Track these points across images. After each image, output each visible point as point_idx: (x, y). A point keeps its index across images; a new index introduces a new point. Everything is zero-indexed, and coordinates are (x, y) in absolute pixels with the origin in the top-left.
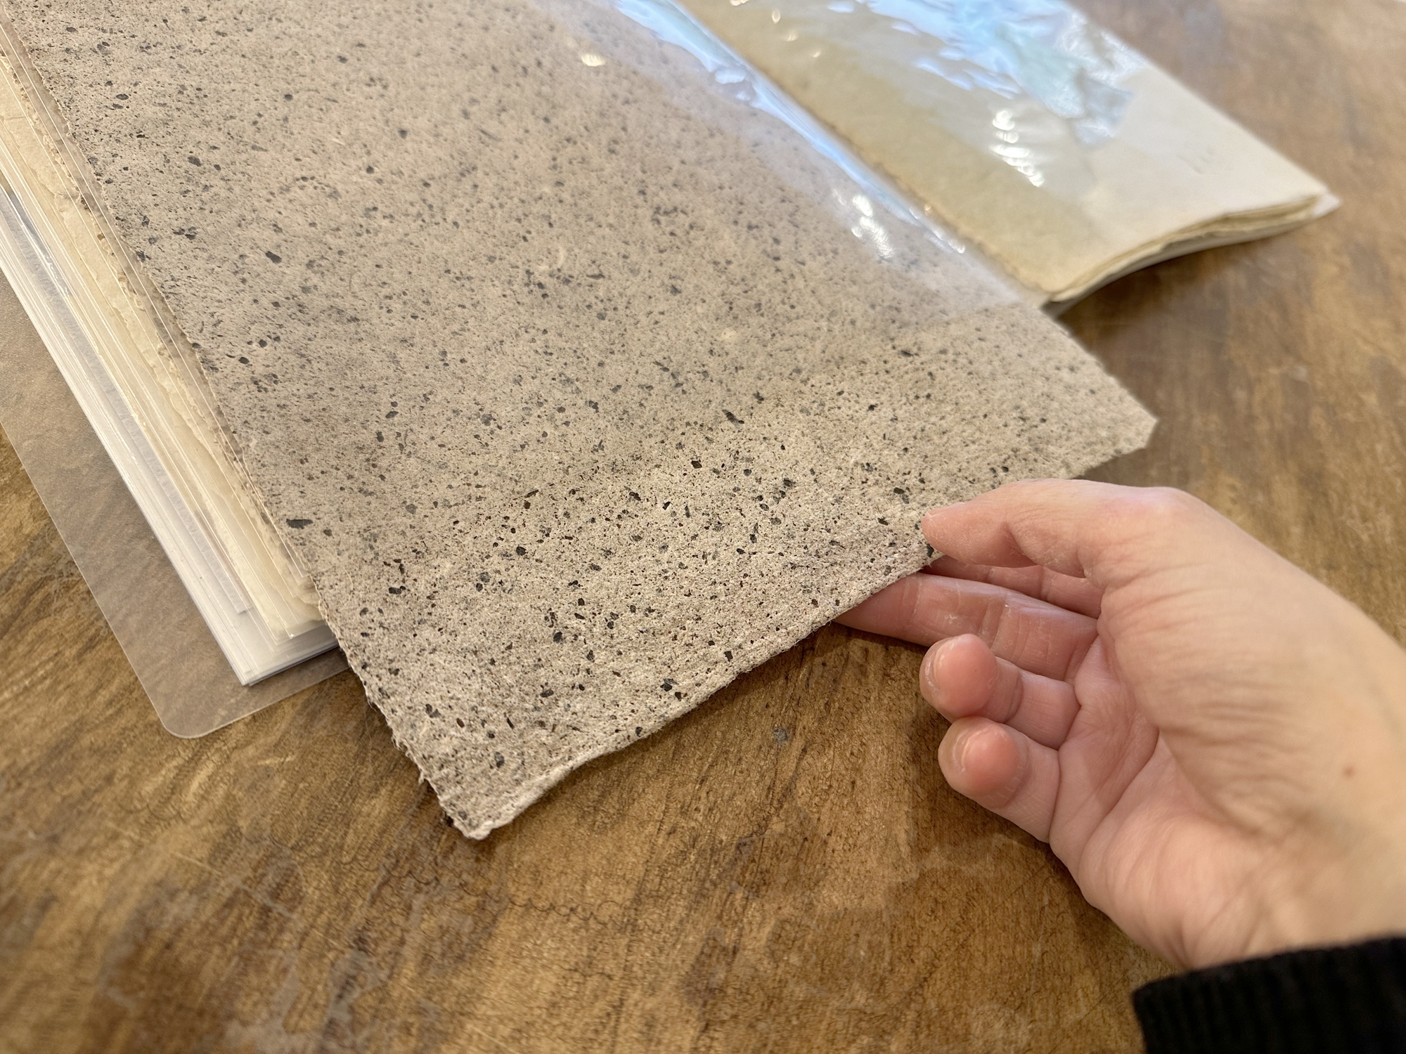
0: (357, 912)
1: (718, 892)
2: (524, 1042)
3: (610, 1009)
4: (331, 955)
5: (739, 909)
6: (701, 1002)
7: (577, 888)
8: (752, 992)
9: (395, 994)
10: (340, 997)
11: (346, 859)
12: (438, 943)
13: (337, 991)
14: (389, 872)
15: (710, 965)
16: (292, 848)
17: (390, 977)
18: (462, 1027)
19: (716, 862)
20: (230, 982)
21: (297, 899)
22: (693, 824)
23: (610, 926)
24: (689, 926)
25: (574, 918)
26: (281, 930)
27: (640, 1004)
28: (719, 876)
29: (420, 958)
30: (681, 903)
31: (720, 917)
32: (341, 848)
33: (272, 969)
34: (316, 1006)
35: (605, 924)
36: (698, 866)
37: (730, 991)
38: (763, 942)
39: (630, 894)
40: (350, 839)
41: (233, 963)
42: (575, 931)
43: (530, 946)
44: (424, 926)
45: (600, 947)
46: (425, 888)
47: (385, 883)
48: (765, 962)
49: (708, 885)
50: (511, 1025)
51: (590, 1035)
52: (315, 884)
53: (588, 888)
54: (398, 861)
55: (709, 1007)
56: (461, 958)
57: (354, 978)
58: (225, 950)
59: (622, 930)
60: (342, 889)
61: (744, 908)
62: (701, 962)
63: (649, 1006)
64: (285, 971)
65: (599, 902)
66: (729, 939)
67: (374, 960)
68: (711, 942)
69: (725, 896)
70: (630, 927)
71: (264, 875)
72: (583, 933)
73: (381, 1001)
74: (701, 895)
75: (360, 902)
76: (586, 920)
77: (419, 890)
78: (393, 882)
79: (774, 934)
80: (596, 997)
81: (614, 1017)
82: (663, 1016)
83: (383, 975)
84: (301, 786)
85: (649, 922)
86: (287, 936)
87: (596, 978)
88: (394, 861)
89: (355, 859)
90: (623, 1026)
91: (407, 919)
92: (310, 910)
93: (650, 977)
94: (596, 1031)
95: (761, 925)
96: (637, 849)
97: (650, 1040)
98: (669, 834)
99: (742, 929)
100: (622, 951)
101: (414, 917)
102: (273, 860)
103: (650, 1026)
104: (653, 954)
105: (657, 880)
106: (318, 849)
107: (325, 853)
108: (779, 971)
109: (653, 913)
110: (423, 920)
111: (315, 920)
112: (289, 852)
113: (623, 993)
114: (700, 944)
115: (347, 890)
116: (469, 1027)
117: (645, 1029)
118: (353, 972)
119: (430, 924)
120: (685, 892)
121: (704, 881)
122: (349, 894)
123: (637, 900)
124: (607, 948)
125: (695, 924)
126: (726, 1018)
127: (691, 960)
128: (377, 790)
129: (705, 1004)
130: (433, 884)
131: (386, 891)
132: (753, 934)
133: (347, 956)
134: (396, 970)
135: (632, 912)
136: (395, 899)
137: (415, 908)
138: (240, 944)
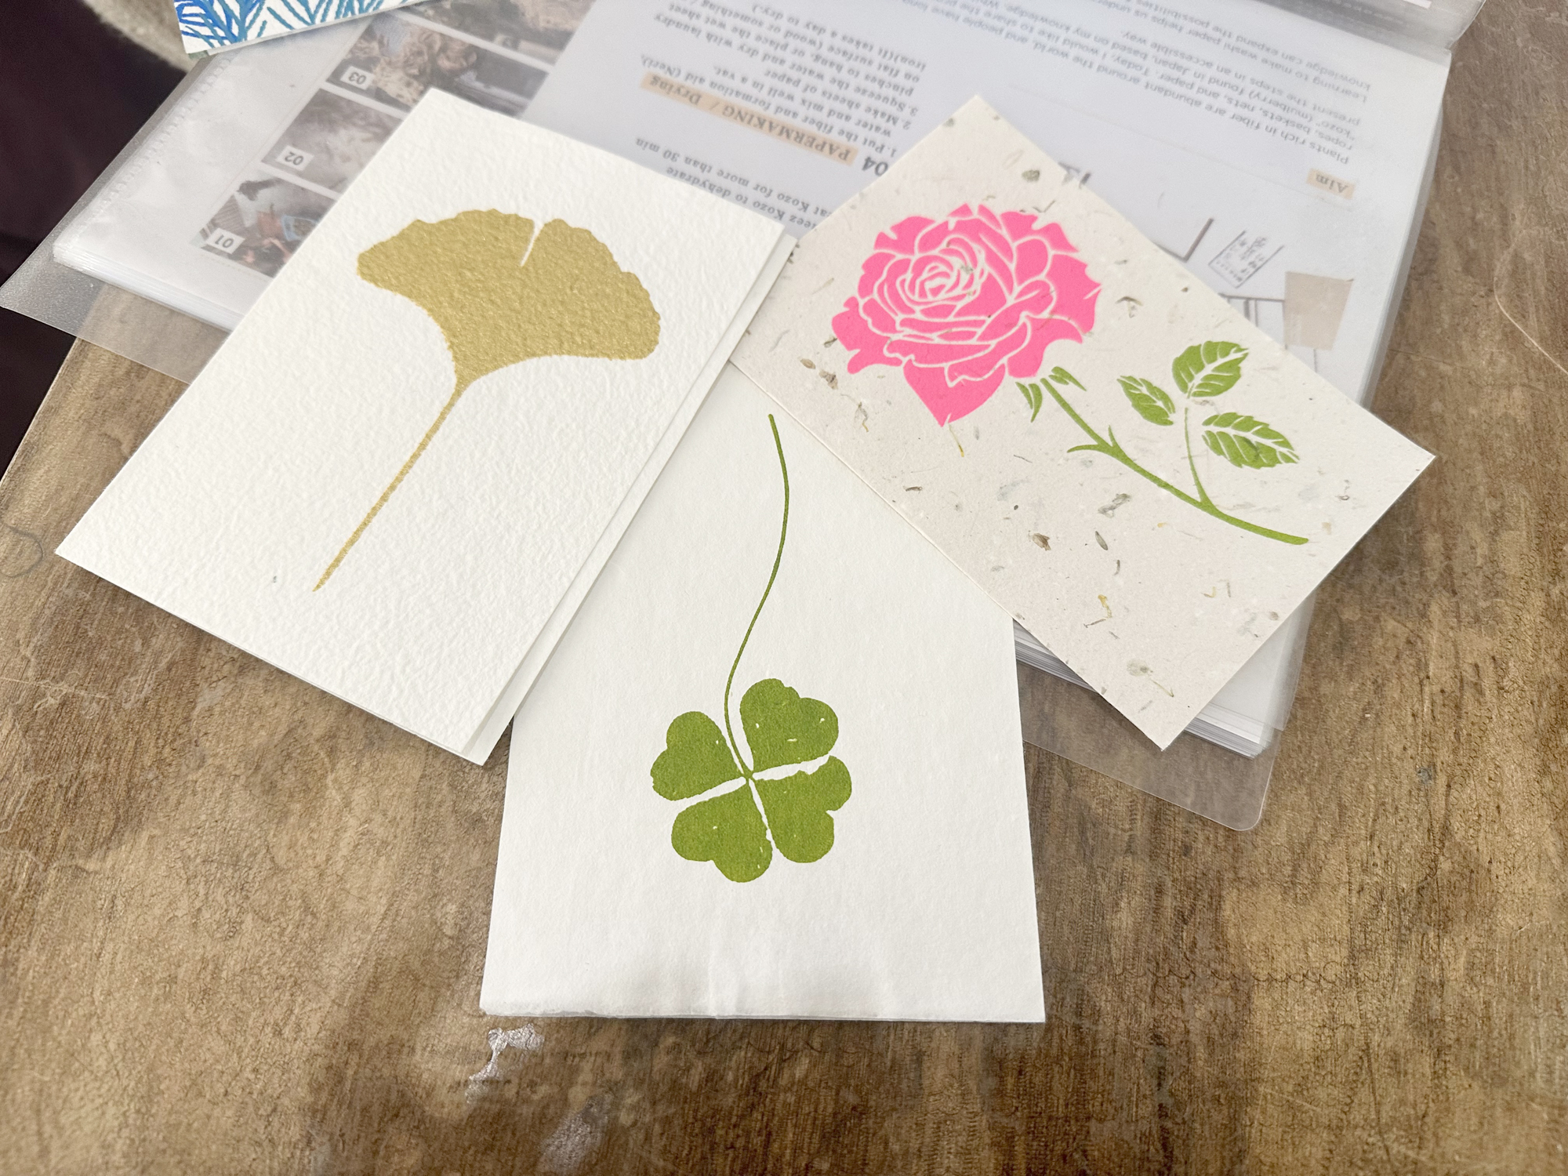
0: (1144, 1014)
1: (1413, 936)
2: (1305, 1093)
3: (1360, 1053)
4: (1139, 1054)
5: (1435, 947)
6: (1427, 1033)
7: (1302, 956)
8: (1464, 1016)
9: (1198, 1075)
10: (1159, 1085)
11: (1118, 971)
12: (1213, 1026)
13: (1155, 1082)
14: (1154, 974)
15: (1426, 1001)
16: (1075, 971)
17: (1189, 1061)
18: (1256, 1090)
19: (1404, 910)
20: (1076, 1091)
21: (1096, 1014)
22: (1375, 879)
23: (1338, 982)
24: (1399, 970)
25: (1308, 983)
26: (1095, 1042)
27: (1382, 1044)
28: (1410, 922)
29: (1205, 1041)
30: (1388, 951)
31: (1422, 958)
32: (1111, 961)
33: (1101, 1073)
34: (1145, 1096)
35: (1334, 983)
36: (1391, 916)
37: (1448, 1019)
38: (1462, 972)
39: (1345, 952)
40: (1115, 953)
41: (1072, 1076)
42: (1313, 993)
43: (1283, 1013)
44: (1198, 1014)
45: (1336, 1003)
46: (1187, 983)
47: (1155, 985)
48: (1468, 988)
49: (1403, 931)
50: (1292, 1082)
51: (1352, 1077)
52: (1104, 998)
53: (1310, 954)
54: (1158, 964)
55: (1435, 1035)
56: (1235, 1035)
57: (1163, 1068)
58: (1062, 1066)
59: (1348, 985)
60: (1125, 997)
61: (1439, 945)
62: (1419, 1000)
63: (1389, 1044)
64: (1111, 1074)
65: (1323, 964)
66: (1434, 975)
67: (1172, 1050)
68: (1421, 980)
69: (1420, 937)
70: (1353, 981)
71: (1063, 999)
72: (1319, 993)
73: (1190, 1082)
74: (1401, 941)
75: (1143, 1005)
76: (1318, 982)
77: (1183, 985)
78: (1161, 982)
79: (1468, 963)
80: (1347, 1045)
81: (1365, 1059)
82: (1403, 1051)
83: (1183, 1061)
84: (1058, 914)
85: (1367, 974)
86: (1102, 1046)
87: (1341, 1029)
88: (1154, 964)
89: (1124, 969)
90: (1375, 1066)
91: (1183, 1011)
92: (1110, 1020)
93: (1383, 1020)
94: (1356, 1073)
95: (1456, 958)
96: (1338, 912)
97: (1399, 1072)
98: (1359, 892)
99: (1442, 963)
100: (1354, 1003)
101: (1187, 1007)
102: (1065, 984)
103: (1396, 1061)
104: (1379, 1001)
105: (1362, 935)
106: (1094, 967)
107: (1101, 969)
108: (1481, 994)
109: (1368, 965)
110: (1195, 1009)
111: (1116, 1028)
112: (1073, 975)
113: (1366, 1038)
114: (1413, 984)
115: (1129, 997)
116: (1261, 1089)
117: (1392, 1064)
118: (1162, 1064)
119: (1201, 1012)
120: (1387, 941)
121: (1400, 928)
122: (1132, 999)
123: (1352, 957)
124: (1342, 1003)
125: (1403, 967)
126: (1451, 1042)
127: (1410, 999)
128: (1117, 904)
129: (1431, 1035)
130: (1192, 977)
131: (1159, 991)
132: (1452, 967)
133: (1151, 1052)
134: (1191, 1056)
135: (1352, 968)
136: (1168, 997)
137: (1186, 1000)
138: (1071, 1059)
